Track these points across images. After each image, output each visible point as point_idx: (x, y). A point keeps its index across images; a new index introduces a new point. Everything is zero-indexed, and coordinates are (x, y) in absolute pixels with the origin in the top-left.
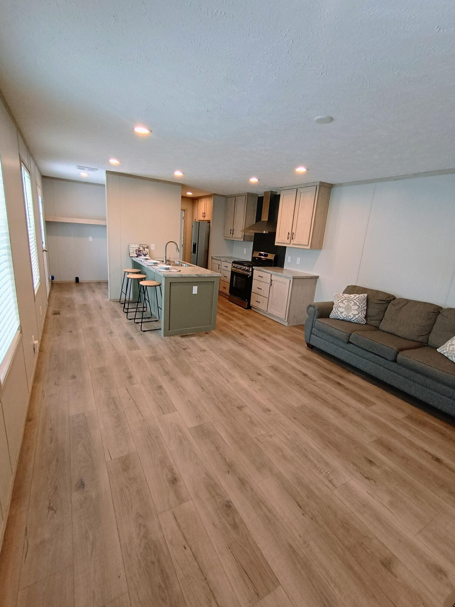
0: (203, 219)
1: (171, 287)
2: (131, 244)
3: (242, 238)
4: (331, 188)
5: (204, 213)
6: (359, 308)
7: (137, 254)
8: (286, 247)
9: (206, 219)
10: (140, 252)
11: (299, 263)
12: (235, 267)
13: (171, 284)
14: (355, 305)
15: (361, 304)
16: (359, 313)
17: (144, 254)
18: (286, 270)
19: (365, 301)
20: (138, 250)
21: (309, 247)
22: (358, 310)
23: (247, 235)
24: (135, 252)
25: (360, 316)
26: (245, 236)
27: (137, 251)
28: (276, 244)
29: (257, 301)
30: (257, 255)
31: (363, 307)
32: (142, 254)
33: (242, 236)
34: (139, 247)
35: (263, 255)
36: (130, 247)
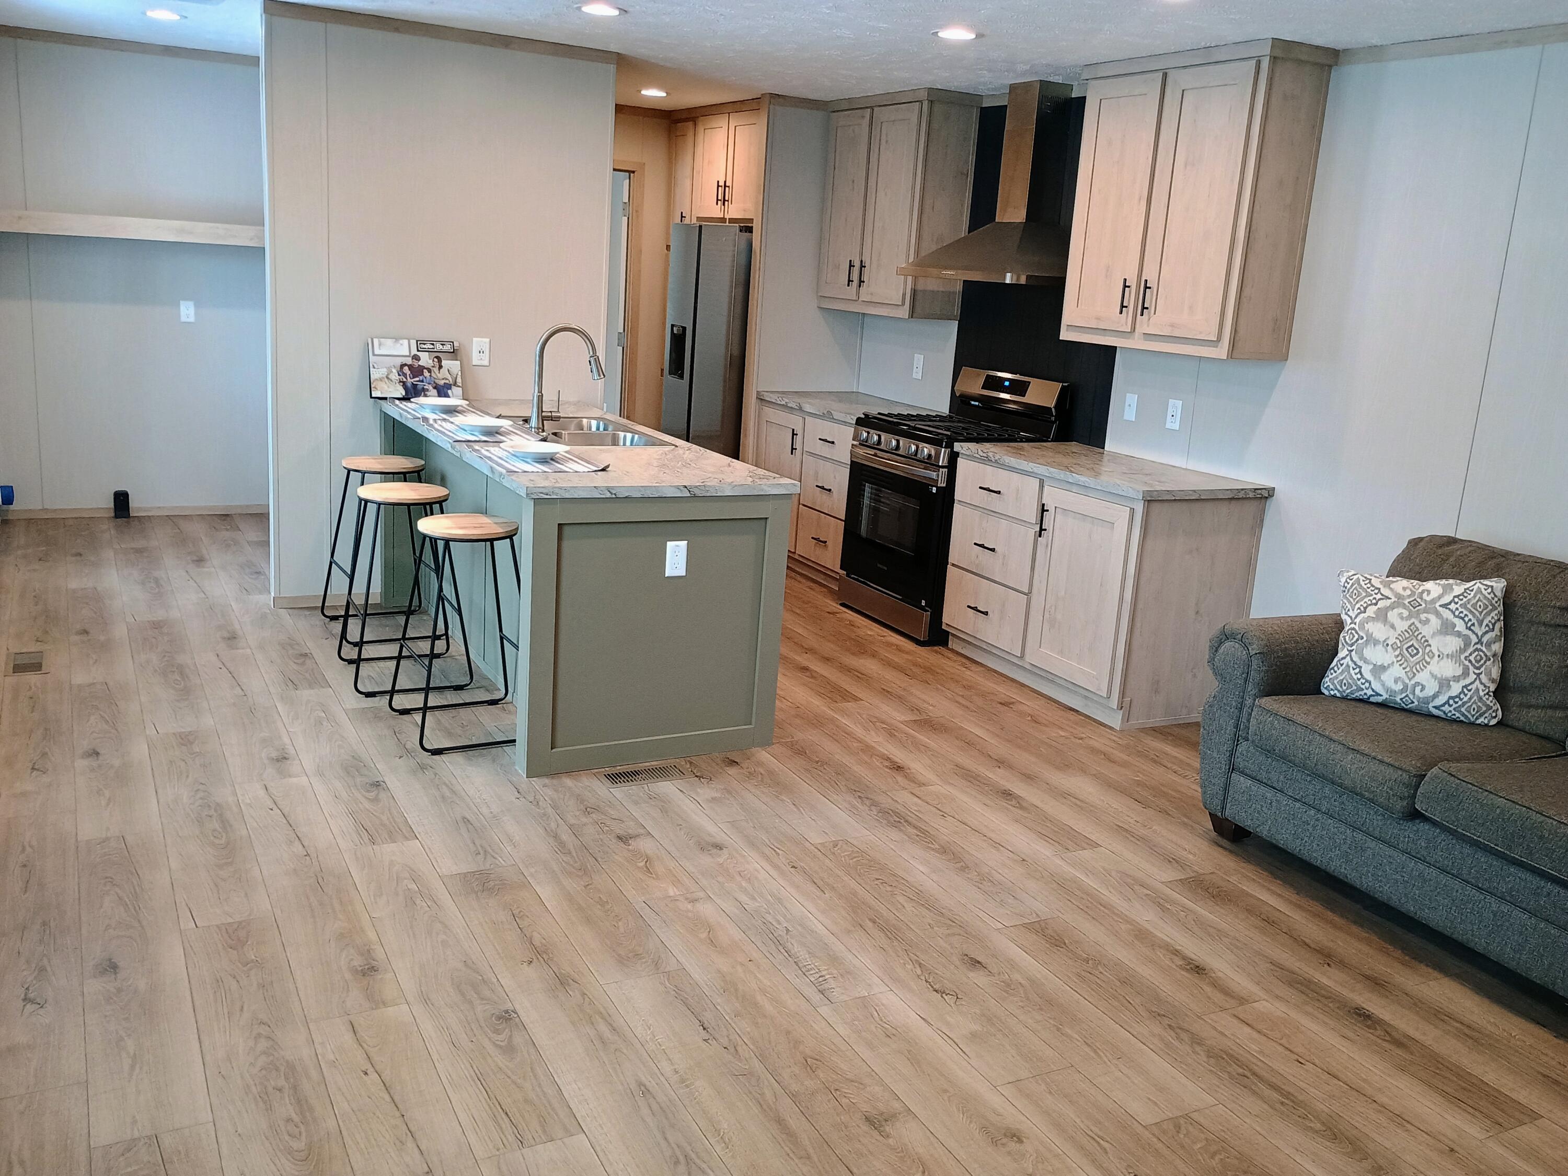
0: (716, 211)
1: (566, 544)
2: (376, 341)
3: (903, 304)
4: (1330, 66)
5: (722, 183)
6: (1467, 643)
7: (404, 384)
8: (1114, 349)
9: (734, 211)
10: (423, 374)
11: (1176, 426)
12: (870, 442)
13: (567, 531)
14: (1447, 634)
15: (1476, 628)
16: (1466, 673)
17: (436, 387)
18: (1115, 457)
19: (1493, 614)
20: (410, 367)
21: (1222, 352)
22: (1463, 657)
23: (930, 288)
24: (395, 376)
25: (1474, 687)
26: (919, 297)
27: (406, 369)
28: (1065, 335)
29: (975, 609)
30: (974, 384)
31: (1488, 645)
32: (430, 388)
33: (904, 295)
34: (414, 352)
35: (1007, 383)
36: (374, 355)
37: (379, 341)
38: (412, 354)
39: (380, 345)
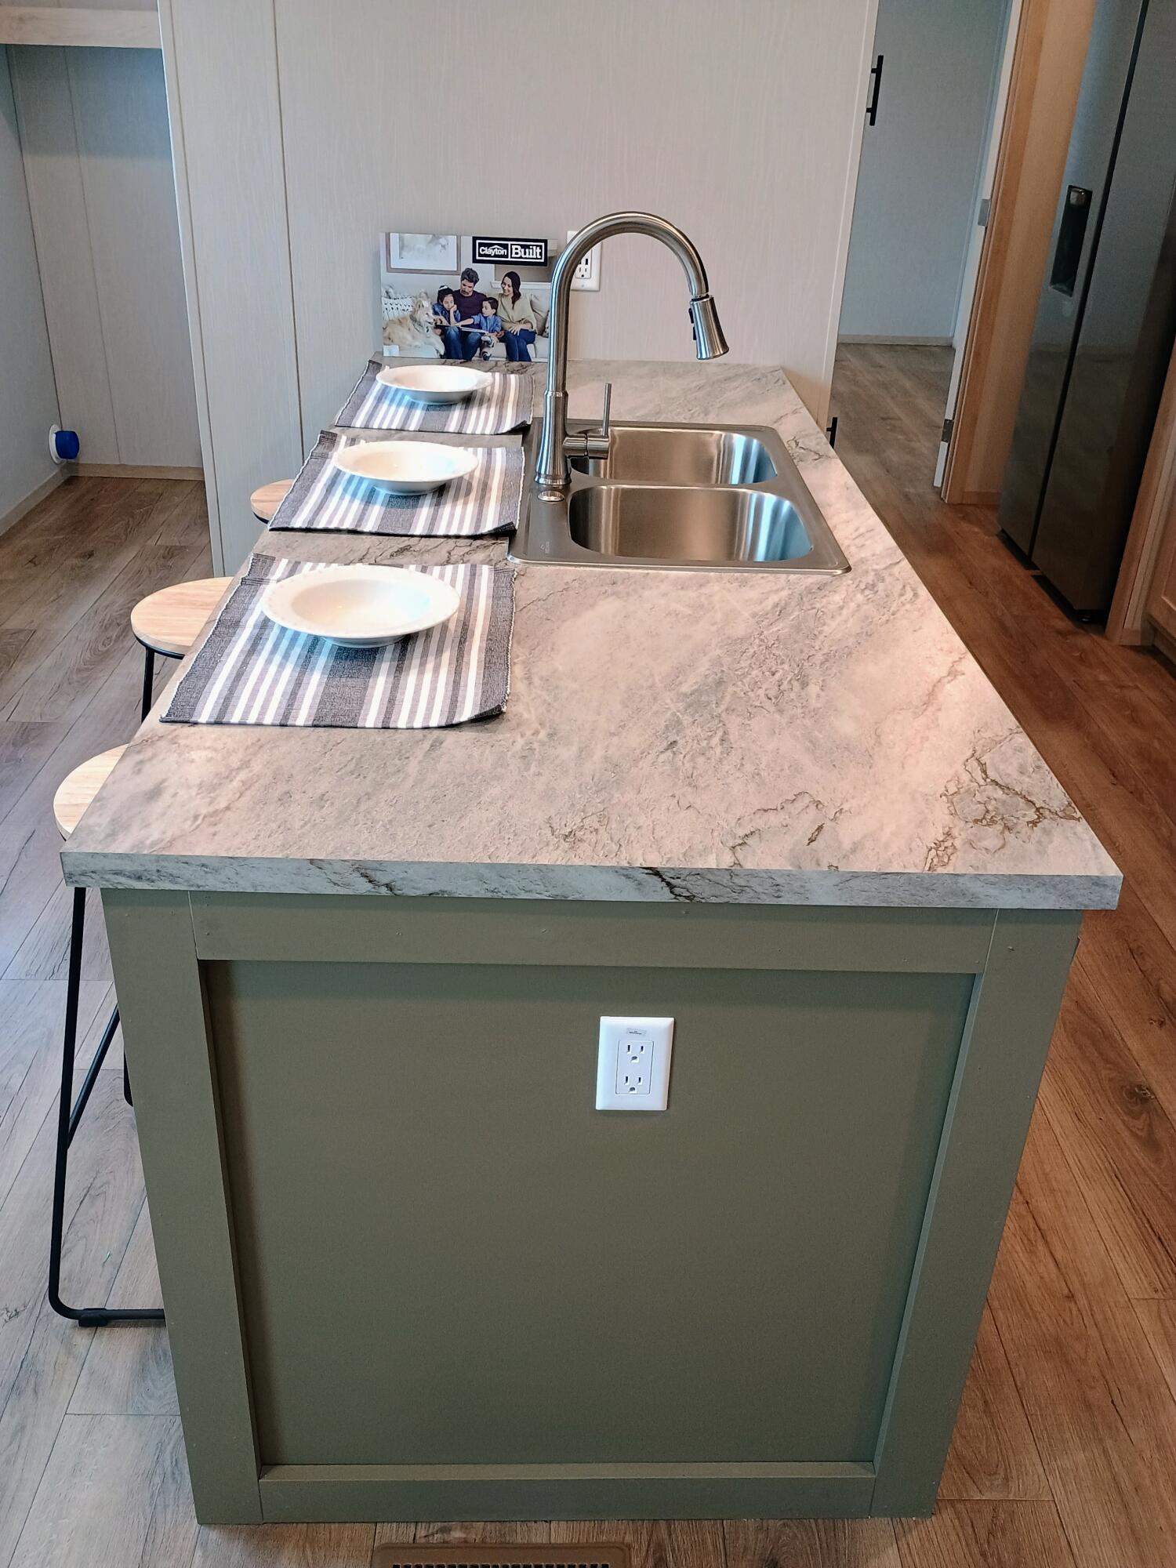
2: (394, 237)
7: (444, 331)
10: (481, 312)
24: (427, 316)
27: (449, 302)
32: (494, 339)
34: (467, 263)
36: (389, 269)
37: (401, 240)
38: (463, 269)
39: (402, 248)
